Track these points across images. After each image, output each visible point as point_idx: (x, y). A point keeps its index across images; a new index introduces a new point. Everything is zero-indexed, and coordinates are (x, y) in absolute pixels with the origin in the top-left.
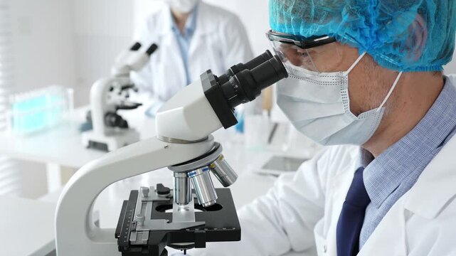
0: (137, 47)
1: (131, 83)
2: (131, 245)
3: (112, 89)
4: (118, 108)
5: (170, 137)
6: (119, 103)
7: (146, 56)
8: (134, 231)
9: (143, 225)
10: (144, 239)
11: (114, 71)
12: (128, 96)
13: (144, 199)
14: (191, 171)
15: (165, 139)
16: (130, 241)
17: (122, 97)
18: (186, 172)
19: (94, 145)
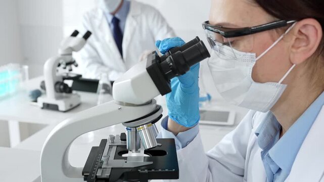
0: (75, 34)
1: (73, 60)
2: (97, 179)
3: (59, 65)
4: (64, 79)
5: (125, 101)
6: (65, 75)
7: (84, 40)
8: (101, 168)
9: (107, 164)
10: (107, 174)
11: (60, 52)
12: (71, 70)
13: (110, 144)
14: (139, 126)
15: (121, 103)
16: (96, 176)
17: (67, 71)
18: (136, 127)
19: (47, 106)
